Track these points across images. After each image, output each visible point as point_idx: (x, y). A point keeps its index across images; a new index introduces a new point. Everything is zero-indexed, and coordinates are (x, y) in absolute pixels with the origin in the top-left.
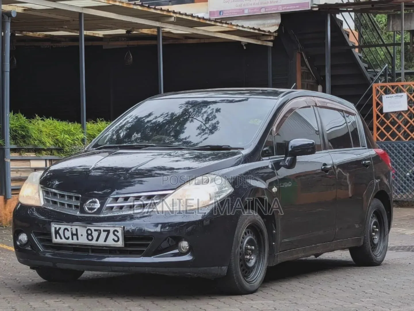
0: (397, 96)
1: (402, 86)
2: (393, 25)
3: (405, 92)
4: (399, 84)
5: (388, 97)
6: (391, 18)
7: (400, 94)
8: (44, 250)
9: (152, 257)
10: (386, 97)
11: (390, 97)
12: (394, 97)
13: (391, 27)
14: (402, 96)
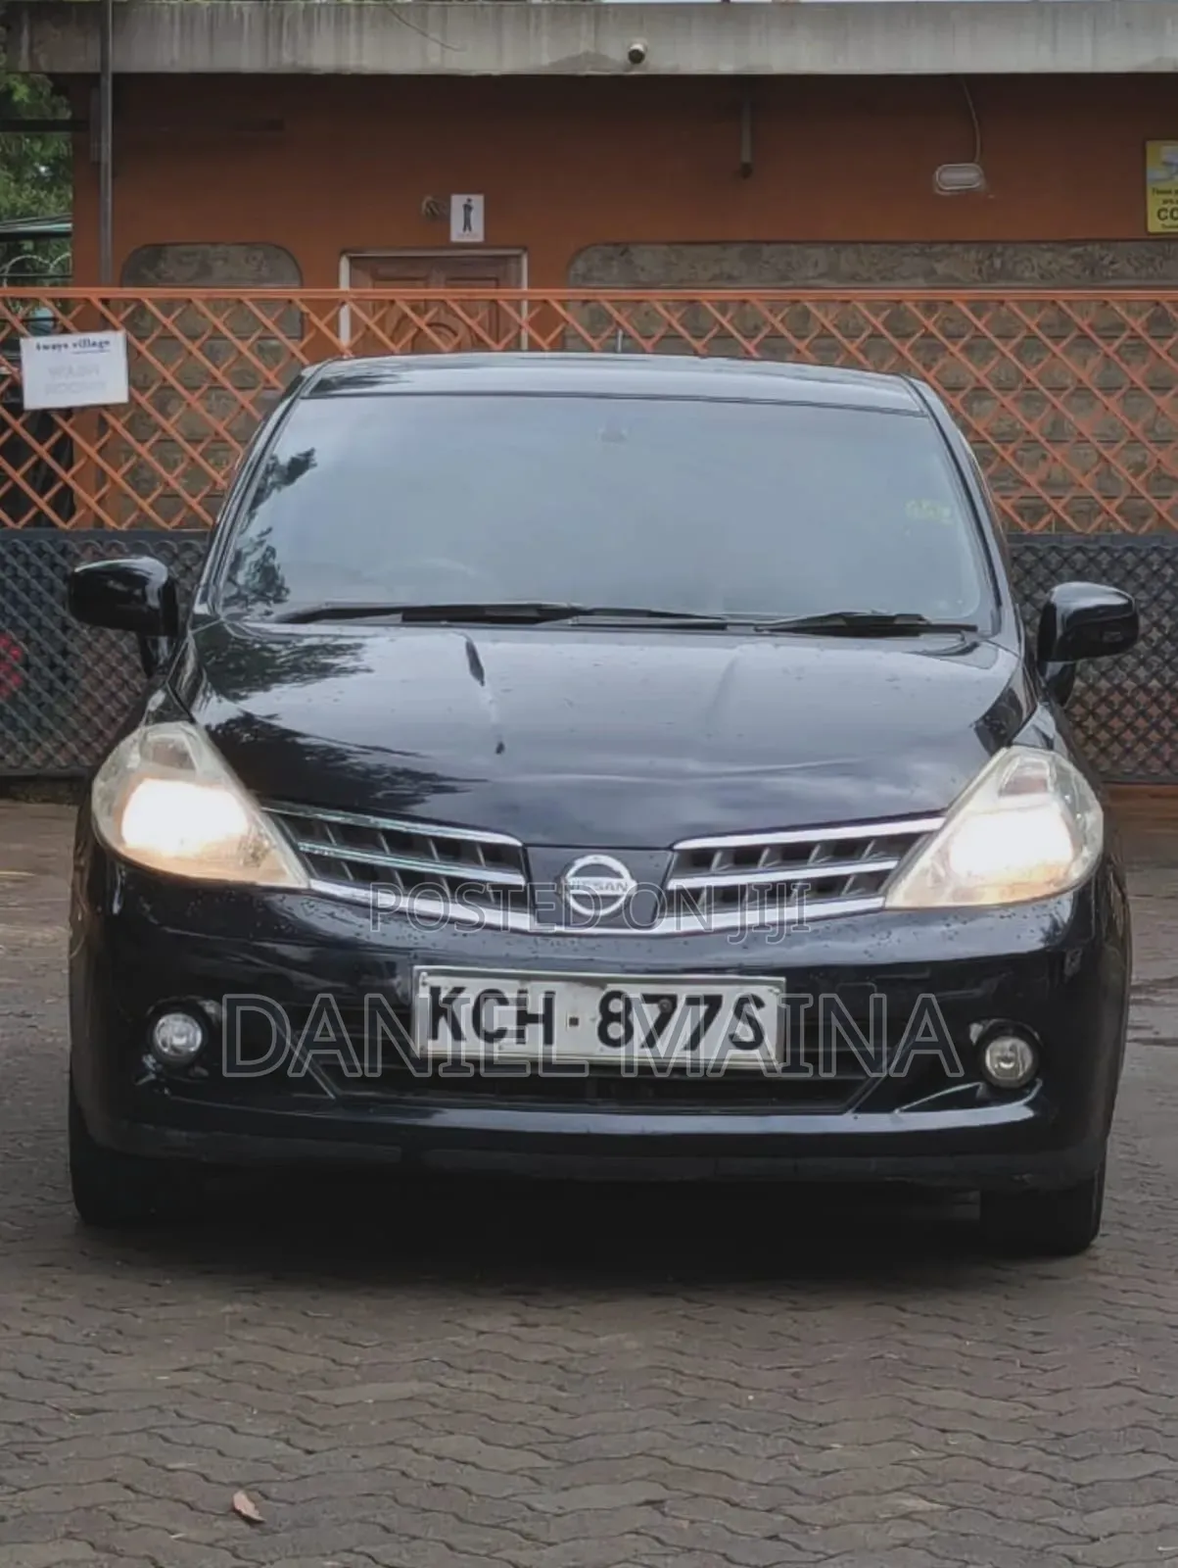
0: (86, 343)
1: (105, 301)
2: (31, 47)
3: (115, 329)
4: (94, 294)
5: (46, 347)
6: (25, 17)
7: (95, 337)
8: (340, 1092)
9: (897, 1111)
10: (38, 347)
11: (54, 347)
12: (70, 345)
13: (24, 52)
14: (107, 343)
